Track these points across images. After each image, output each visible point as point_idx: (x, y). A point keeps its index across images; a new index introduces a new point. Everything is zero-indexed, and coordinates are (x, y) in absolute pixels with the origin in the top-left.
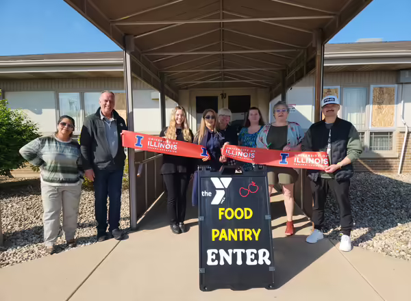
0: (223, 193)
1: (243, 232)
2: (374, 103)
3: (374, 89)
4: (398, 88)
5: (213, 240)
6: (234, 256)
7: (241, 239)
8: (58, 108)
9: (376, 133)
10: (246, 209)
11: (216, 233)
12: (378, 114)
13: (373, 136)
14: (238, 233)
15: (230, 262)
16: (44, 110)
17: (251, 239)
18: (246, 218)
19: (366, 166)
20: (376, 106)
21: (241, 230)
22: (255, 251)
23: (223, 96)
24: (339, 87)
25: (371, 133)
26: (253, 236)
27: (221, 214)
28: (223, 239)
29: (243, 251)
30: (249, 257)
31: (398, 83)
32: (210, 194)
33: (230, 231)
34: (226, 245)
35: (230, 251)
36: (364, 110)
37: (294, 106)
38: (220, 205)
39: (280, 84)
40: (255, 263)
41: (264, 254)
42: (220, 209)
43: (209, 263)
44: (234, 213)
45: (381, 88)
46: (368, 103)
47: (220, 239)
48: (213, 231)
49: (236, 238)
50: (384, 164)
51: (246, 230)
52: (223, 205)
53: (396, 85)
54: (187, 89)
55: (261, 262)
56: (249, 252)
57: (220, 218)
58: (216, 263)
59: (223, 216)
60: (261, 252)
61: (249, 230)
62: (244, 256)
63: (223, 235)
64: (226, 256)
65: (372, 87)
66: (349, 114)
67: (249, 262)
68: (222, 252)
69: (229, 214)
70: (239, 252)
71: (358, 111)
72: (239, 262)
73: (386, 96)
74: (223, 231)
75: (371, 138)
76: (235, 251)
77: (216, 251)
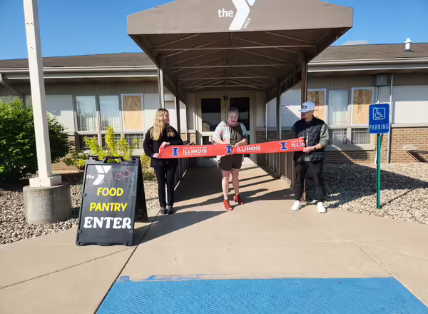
0: (103, 176)
1: (114, 206)
2: (355, 103)
3: (355, 91)
4: (375, 90)
5: (91, 210)
6: (105, 222)
7: (111, 210)
8: (75, 109)
9: (356, 129)
10: (118, 189)
11: (93, 205)
12: (358, 112)
13: (354, 132)
14: (110, 206)
15: (101, 226)
16: (62, 112)
17: (119, 210)
18: (118, 195)
19: (348, 157)
20: (357, 105)
21: (112, 204)
22: (121, 219)
23: (225, 98)
24: (325, 90)
25: (352, 129)
26: (121, 208)
27: (99, 191)
28: (98, 210)
29: (112, 219)
30: (115, 223)
31: (375, 86)
32: (93, 177)
33: (104, 204)
34: (99, 214)
35: (102, 218)
36: (346, 110)
37: (287, 107)
38: (99, 186)
39: (275, 89)
40: (119, 227)
41: (128, 221)
42: (99, 189)
43: (86, 226)
44: (109, 192)
45: (360, 90)
46: (349, 103)
47: (96, 210)
48: (92, 204)
49: (107, 210)
50: (363, 155)
51: (116, 204)
52: (101, 185)
53: (373, 88)
54: (193, 92)
55: (124, 227)
56: (116, 219)
57: (98, 195)
58: (90, 226)
59: (101, 193)
60: (125, 219)
61: (119, 204)
62: (112, 222)
63: (98, 207)
64: (98, 222)
65: (353, 89)
66: (334, 113)
67: (115, 227)
68: (96, 219)
69: (106, 192)
70: (109, 219)
71: (342, 110)
72: (108, 226)
73: (364, 97)
74: (99, 204)
75: (352, 133)
76: (106, 218)
77: (91, 218)
